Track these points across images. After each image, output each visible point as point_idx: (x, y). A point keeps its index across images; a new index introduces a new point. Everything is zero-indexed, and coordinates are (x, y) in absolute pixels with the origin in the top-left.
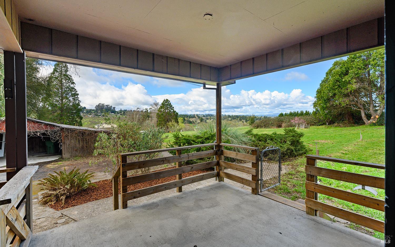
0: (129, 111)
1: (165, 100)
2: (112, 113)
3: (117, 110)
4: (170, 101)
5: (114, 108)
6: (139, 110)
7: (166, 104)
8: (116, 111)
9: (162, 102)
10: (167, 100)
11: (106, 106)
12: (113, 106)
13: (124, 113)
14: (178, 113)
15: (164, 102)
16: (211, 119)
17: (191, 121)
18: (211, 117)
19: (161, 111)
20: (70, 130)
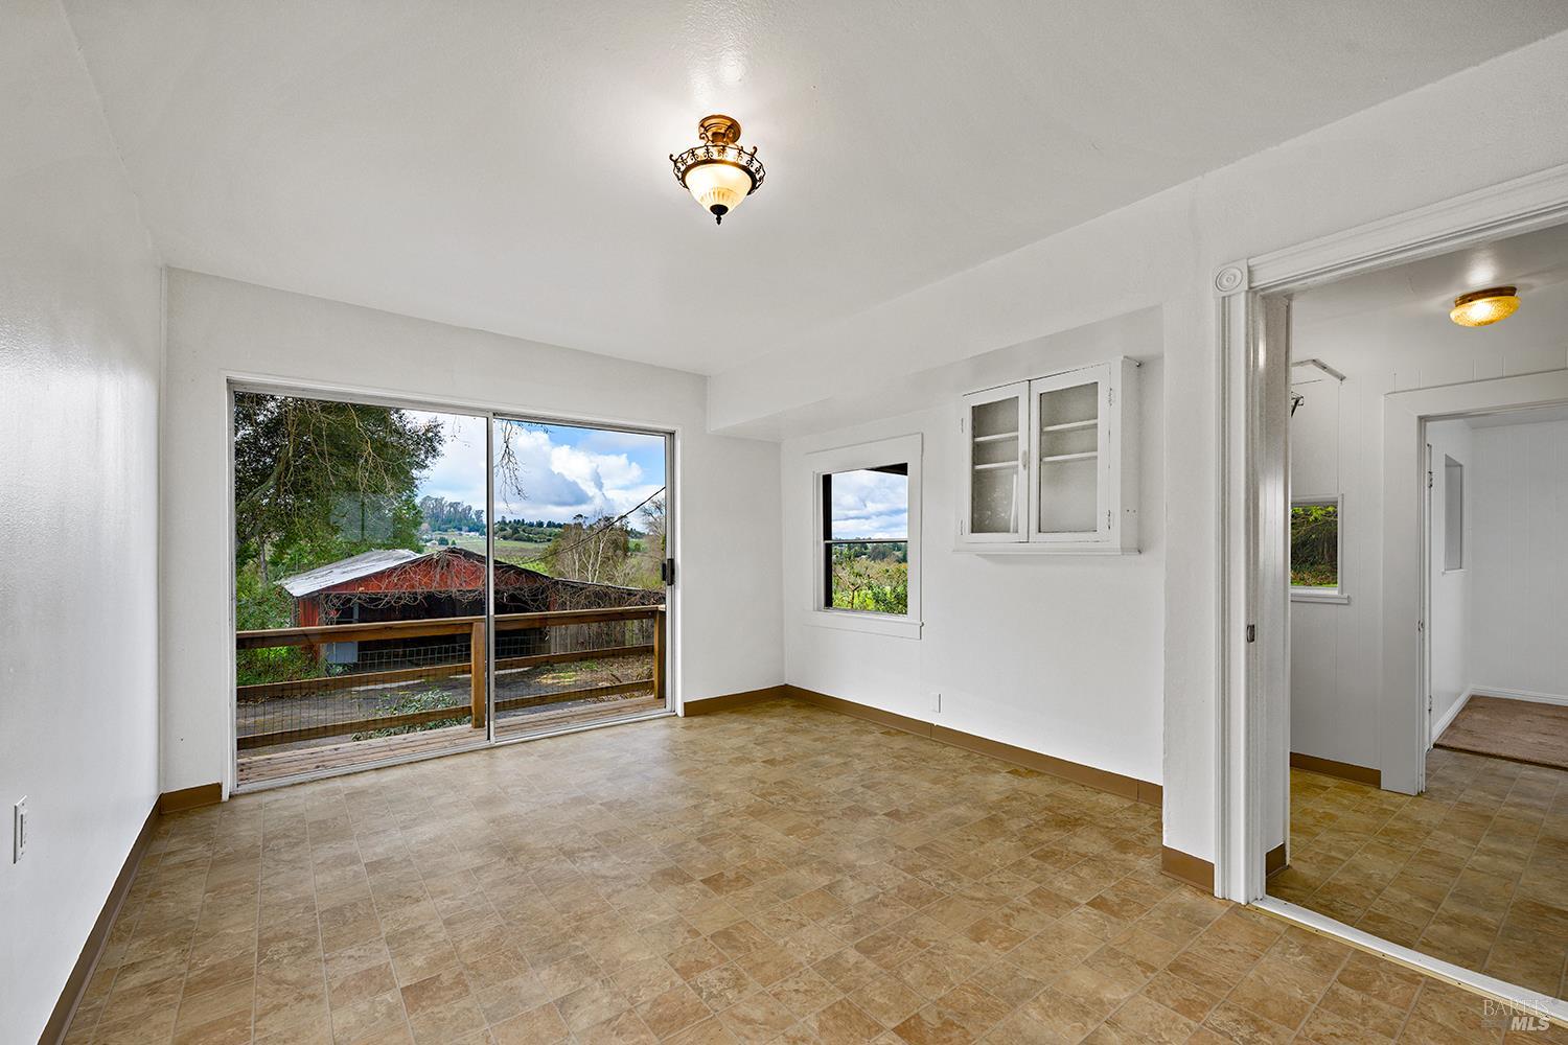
2: (469, 531)
6: (581, 521)
11: (451, 505)
13: (516, 531)
20: (572, 587)
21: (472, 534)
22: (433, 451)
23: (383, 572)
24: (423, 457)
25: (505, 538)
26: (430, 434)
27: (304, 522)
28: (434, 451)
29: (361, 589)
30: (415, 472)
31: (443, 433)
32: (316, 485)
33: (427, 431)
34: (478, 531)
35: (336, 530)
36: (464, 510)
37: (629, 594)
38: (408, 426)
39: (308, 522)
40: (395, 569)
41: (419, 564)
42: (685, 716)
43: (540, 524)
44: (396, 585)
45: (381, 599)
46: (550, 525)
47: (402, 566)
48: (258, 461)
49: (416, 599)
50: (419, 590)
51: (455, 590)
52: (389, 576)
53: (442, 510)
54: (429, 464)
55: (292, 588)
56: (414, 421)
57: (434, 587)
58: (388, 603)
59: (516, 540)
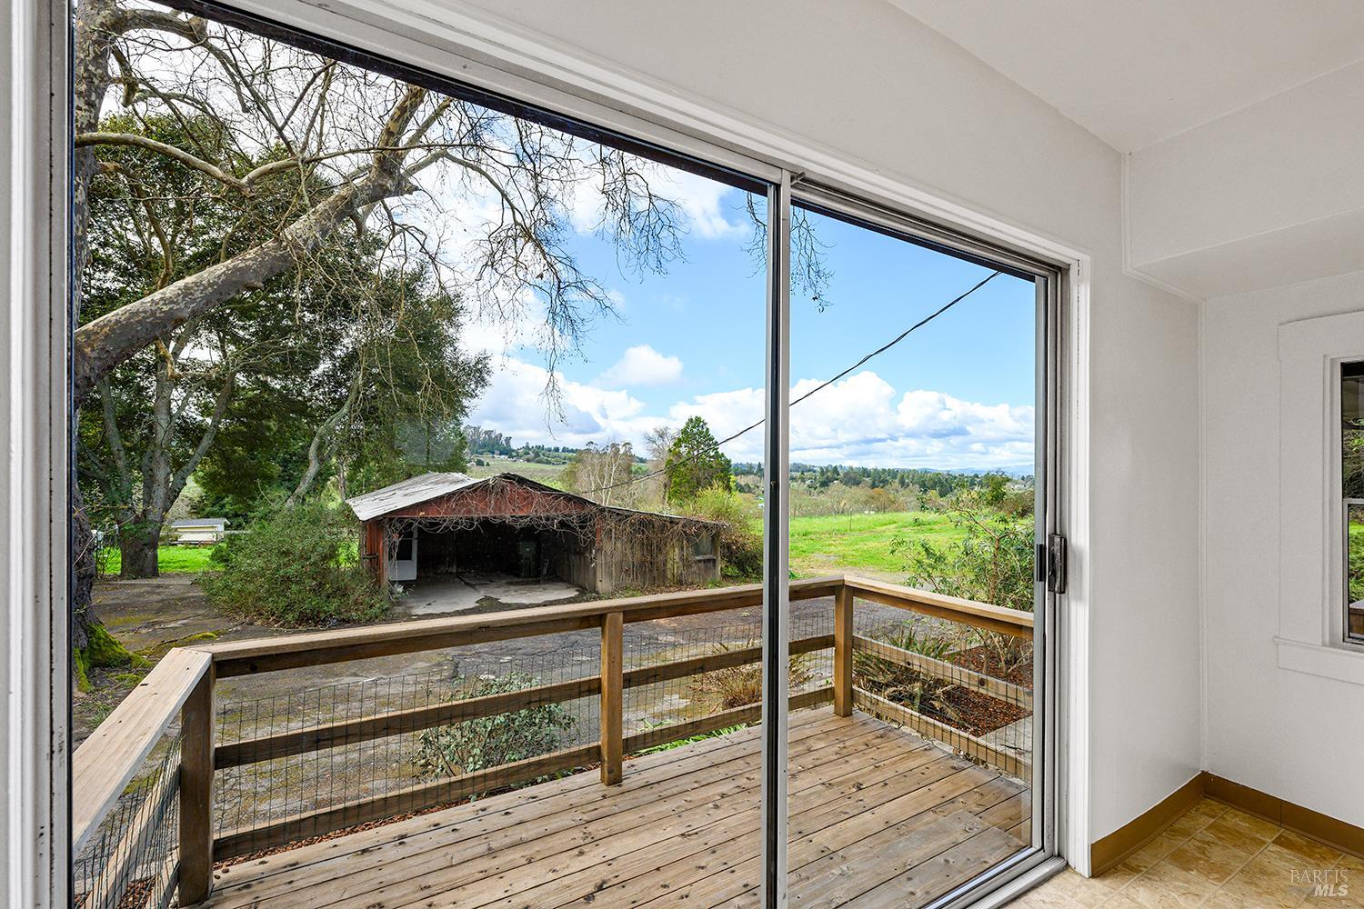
0: (549, 450)
1: (691, 420)
2: (500, 455)
3: (514, 445)
4: (705, 424)
5: (508, 440)
6: (592, 447)
7: (696, 432)
8: (513, 451)
9: (683, 426)
10: (698, 419)
11: (486, 433)
12: (505, 436)
13: (537, 455)
14: (729, 461)
15: (688, 424)
16: (803, 480)
17: (743, 484)
18: (805, 474)
19: (679, 455)
20: (618, 514)
21: (503, 456)
22: (481, 381)
23: (442, 497)
24: (473, 386)
25: (528, 460)
26: (480, 366)
27: (372, 446)
28: (483, 381)
29: (422, 514)
30: (465, 402)
31: (491, 364)
32: (382, 412)
33: (477, 363)
34: (507, 454)
35: (398, 453)
36: (496, 437)
37: (671, 522)
38: (461, 359)
39: (376, 446)
40: (453, 494)
41: (476, 490)
42: (1094, 875)
43: (557, 450)
44: (454, 509)
45: (439, 524)
46: (565, 450)
47: (460, 491)
48: (335, 392)
49: (472, 525)
50: (475, 516)
51: (508, 516)
52: (449, 500)
53: (479, 437)
54: (479, 393)
55: (359, 511)
56: (467, 353)
57: (489, 513)
58: (446, 528)
59: (537, 462)
